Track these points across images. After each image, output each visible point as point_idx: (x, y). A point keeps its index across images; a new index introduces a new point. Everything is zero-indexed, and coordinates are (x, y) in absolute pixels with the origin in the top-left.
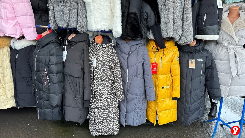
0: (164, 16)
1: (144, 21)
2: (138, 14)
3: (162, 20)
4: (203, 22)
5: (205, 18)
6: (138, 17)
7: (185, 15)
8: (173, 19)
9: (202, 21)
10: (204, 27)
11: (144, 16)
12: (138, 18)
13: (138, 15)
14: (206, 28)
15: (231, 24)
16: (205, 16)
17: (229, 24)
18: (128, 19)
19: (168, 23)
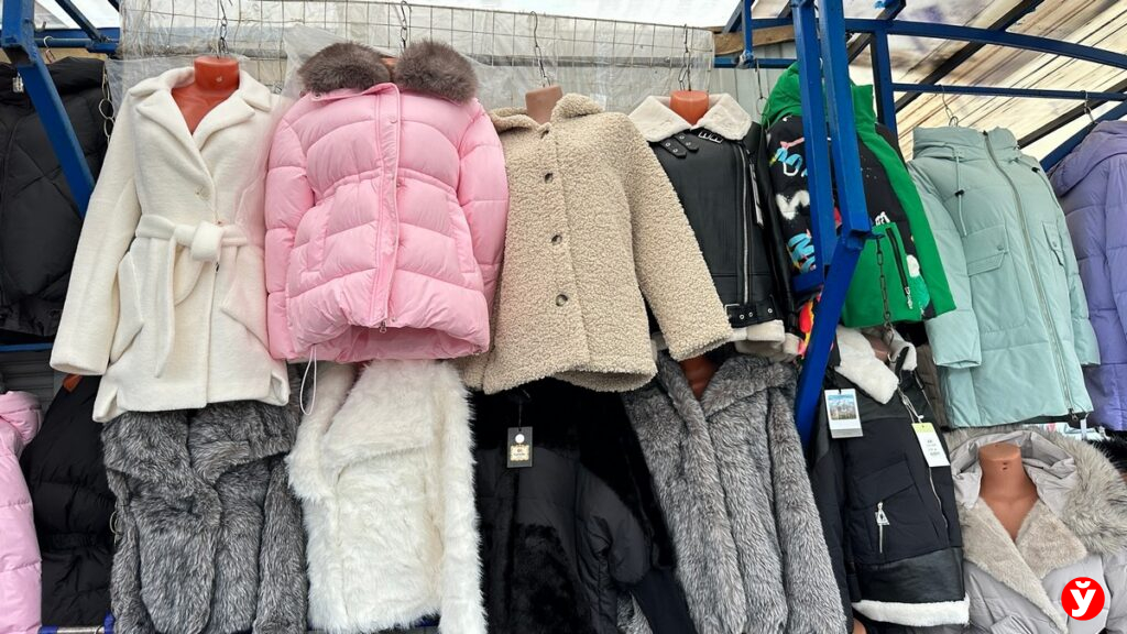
0: (688, 530)
1: (596, 562)
2: (561, 533)
3: (684, 551)
4: (876, 538)
5: (882, 520)
6: (565, 544)
7: (785, 515)
8: (733, 546)
9: (869, 532)
10: (888, 566)
11: (593, 538)
12: (562, 550)
13: (560, 537)
14: (899, 569)
15: (1006, 537)
16: (881, 512)
17: (1002, 539)
18: (516, 560)
19: (711, 565)
